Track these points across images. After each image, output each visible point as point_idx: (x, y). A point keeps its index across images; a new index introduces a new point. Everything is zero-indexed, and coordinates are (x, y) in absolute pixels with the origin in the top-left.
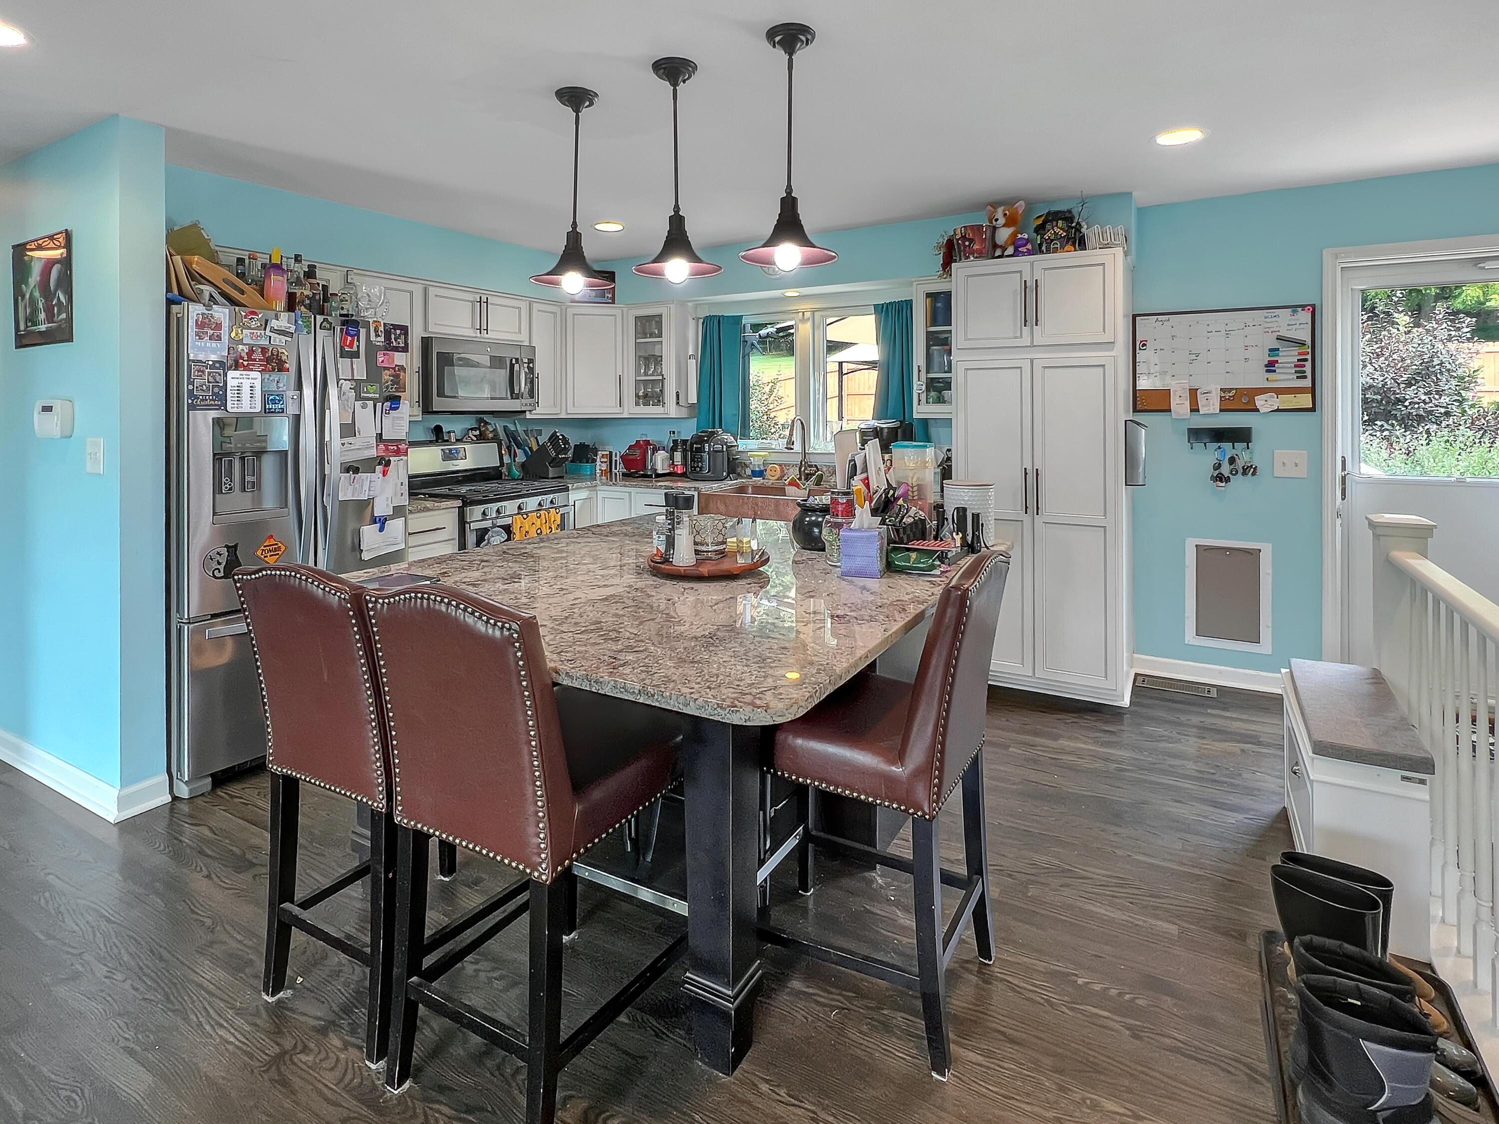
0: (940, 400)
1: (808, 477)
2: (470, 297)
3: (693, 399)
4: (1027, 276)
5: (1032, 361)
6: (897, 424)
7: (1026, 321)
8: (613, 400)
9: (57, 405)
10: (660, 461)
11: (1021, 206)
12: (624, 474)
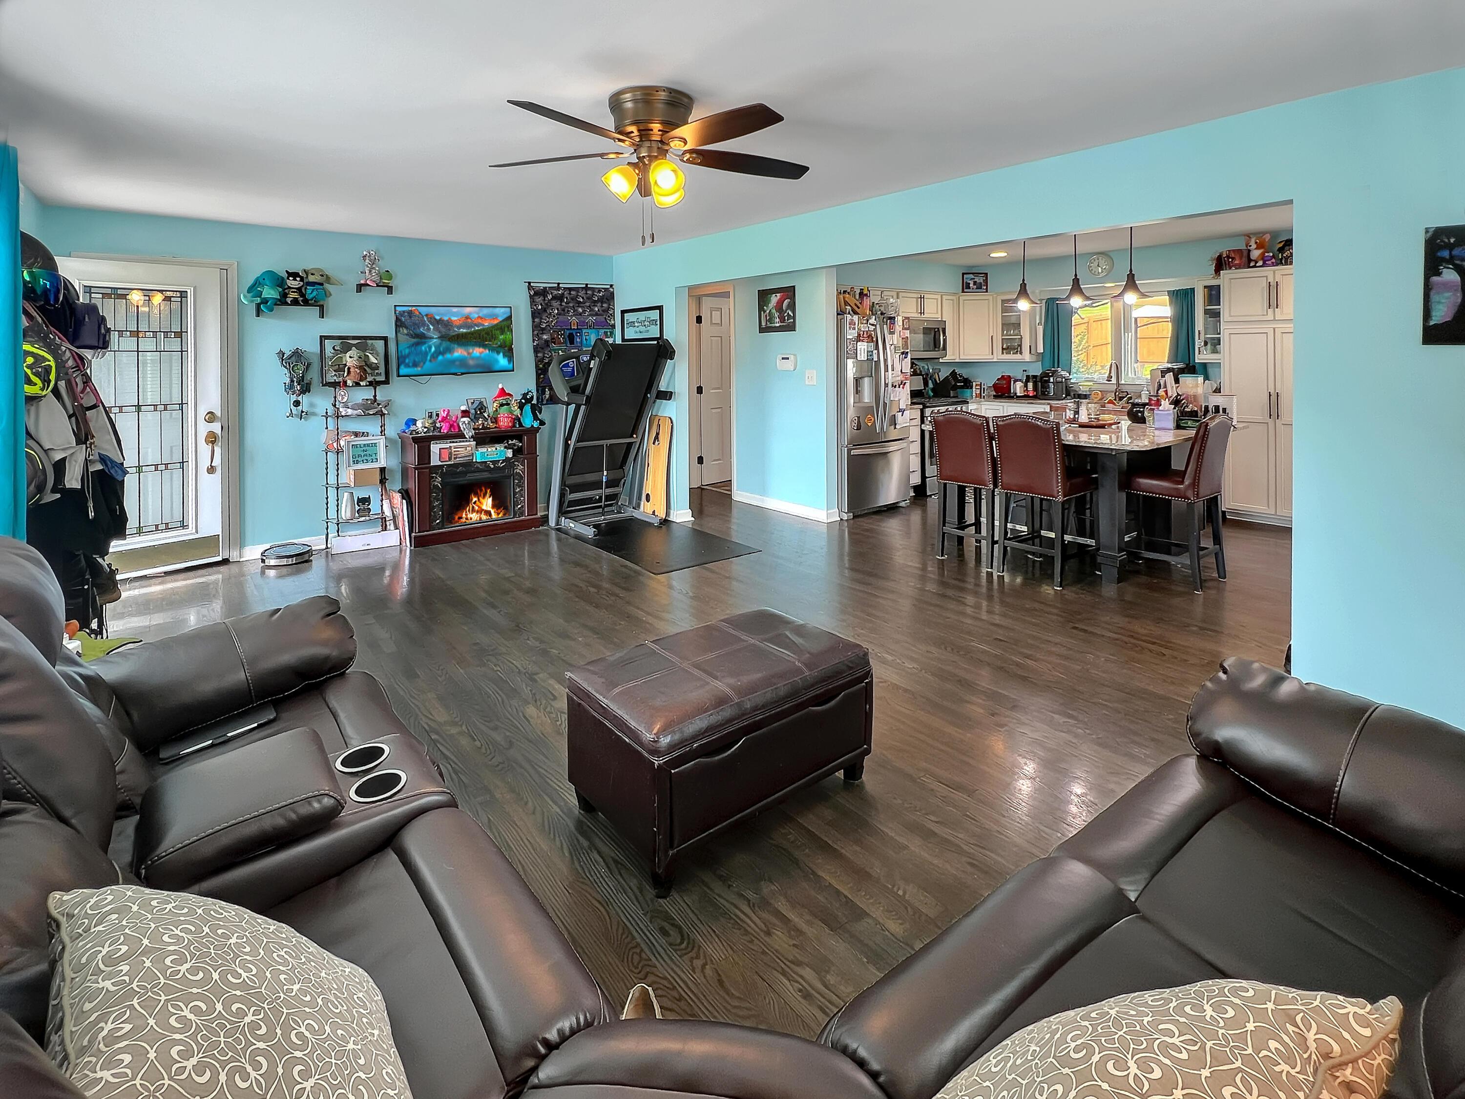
0: (1215, 351)
1: (1121, 399)
2: (915, 295)
3: (1041, 350)
4: (1271, 279)
5: (1274, 329)
6: (1184, 366)
7: (1270, 306)
8: (987, 350)
9: (792, 357)
10: (1018, 388)
11: (1267, 237)
12: (994, 396)
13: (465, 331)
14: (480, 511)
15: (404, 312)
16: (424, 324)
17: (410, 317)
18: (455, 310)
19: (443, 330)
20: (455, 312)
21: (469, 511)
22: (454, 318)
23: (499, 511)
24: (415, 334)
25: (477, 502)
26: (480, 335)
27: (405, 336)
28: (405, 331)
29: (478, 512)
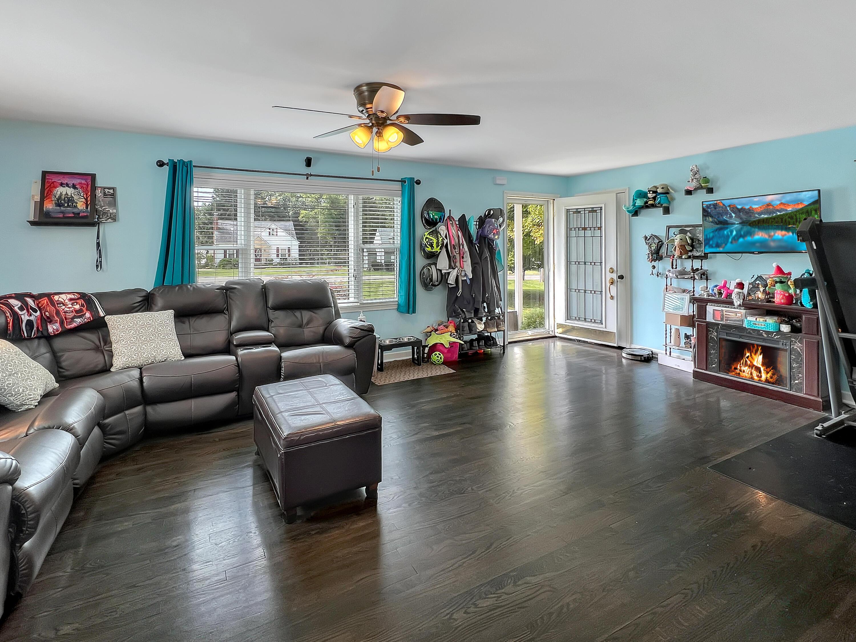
13: (766, 216)
14: (752, 366)
15: (710, 205)
16: (727, 213)
17: (715, 208)
18: (756, 199)
19: (744, 217)
20: (756, 202)
21: (743, 364)
22: (755, 207)
23: (768, 370)
24: (719, 221)
25: (750, 357)
26: (782, 219)
27: (711, 224)
28: (711, 219)
29: (749, 366)
